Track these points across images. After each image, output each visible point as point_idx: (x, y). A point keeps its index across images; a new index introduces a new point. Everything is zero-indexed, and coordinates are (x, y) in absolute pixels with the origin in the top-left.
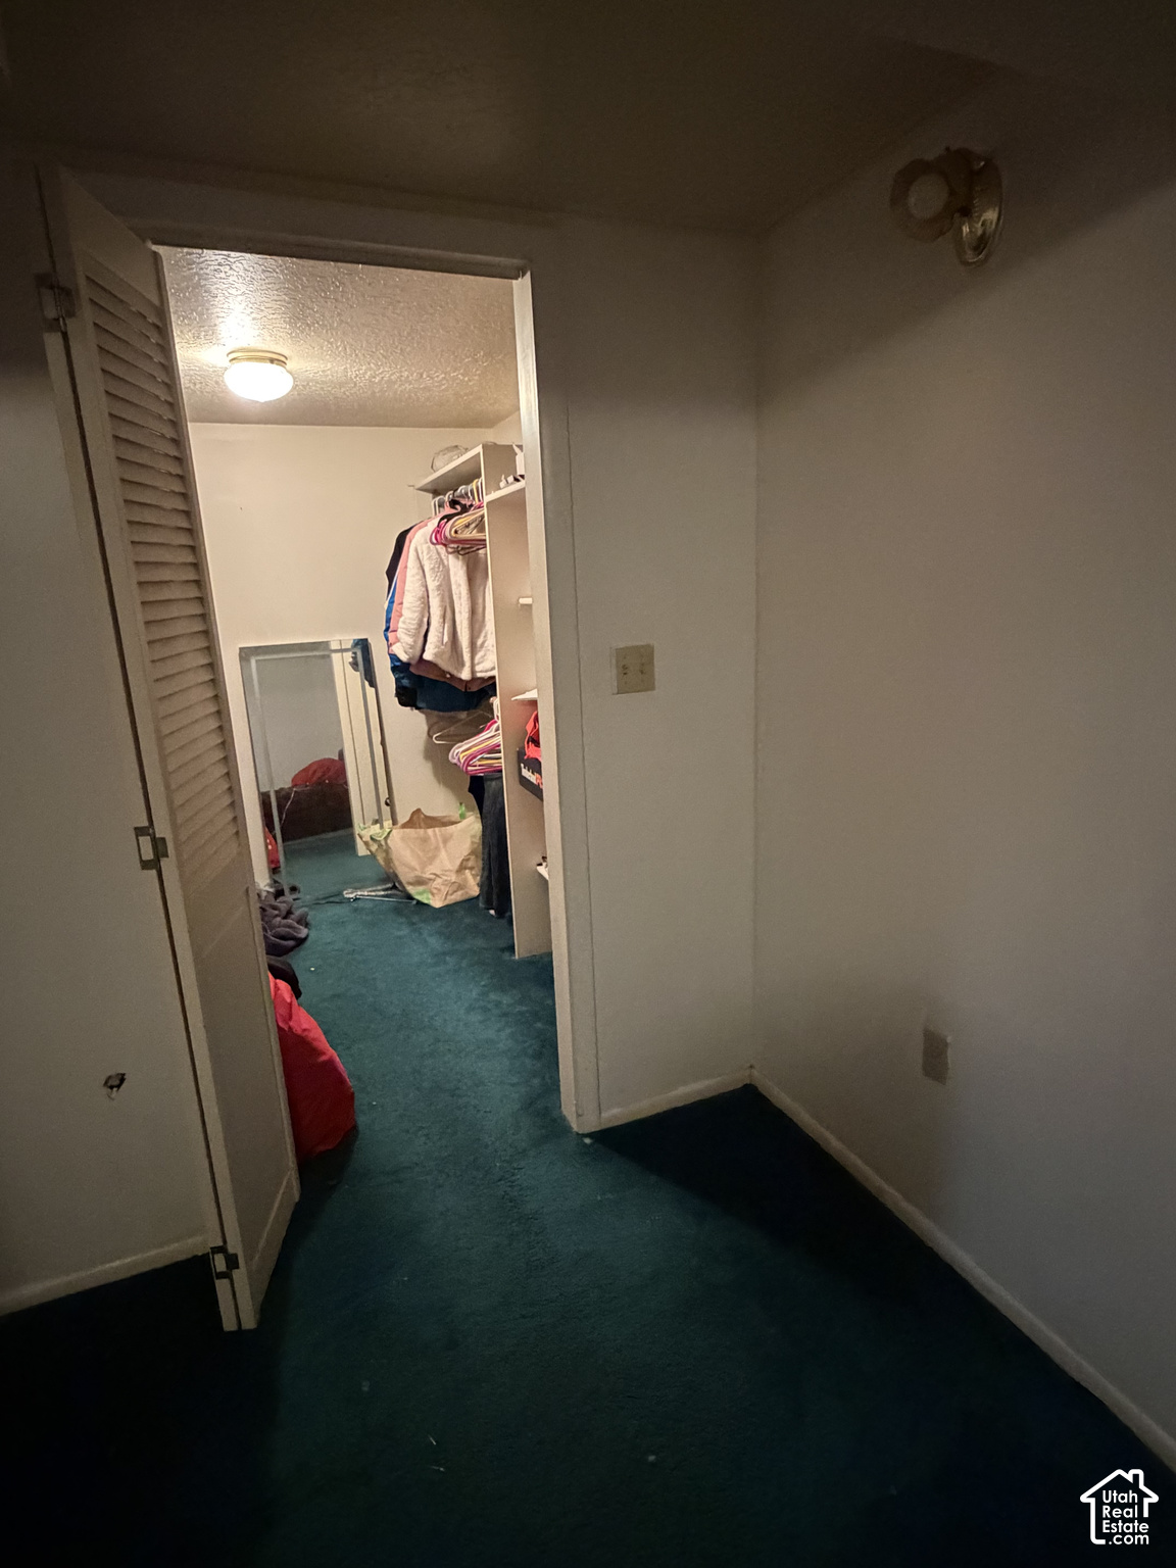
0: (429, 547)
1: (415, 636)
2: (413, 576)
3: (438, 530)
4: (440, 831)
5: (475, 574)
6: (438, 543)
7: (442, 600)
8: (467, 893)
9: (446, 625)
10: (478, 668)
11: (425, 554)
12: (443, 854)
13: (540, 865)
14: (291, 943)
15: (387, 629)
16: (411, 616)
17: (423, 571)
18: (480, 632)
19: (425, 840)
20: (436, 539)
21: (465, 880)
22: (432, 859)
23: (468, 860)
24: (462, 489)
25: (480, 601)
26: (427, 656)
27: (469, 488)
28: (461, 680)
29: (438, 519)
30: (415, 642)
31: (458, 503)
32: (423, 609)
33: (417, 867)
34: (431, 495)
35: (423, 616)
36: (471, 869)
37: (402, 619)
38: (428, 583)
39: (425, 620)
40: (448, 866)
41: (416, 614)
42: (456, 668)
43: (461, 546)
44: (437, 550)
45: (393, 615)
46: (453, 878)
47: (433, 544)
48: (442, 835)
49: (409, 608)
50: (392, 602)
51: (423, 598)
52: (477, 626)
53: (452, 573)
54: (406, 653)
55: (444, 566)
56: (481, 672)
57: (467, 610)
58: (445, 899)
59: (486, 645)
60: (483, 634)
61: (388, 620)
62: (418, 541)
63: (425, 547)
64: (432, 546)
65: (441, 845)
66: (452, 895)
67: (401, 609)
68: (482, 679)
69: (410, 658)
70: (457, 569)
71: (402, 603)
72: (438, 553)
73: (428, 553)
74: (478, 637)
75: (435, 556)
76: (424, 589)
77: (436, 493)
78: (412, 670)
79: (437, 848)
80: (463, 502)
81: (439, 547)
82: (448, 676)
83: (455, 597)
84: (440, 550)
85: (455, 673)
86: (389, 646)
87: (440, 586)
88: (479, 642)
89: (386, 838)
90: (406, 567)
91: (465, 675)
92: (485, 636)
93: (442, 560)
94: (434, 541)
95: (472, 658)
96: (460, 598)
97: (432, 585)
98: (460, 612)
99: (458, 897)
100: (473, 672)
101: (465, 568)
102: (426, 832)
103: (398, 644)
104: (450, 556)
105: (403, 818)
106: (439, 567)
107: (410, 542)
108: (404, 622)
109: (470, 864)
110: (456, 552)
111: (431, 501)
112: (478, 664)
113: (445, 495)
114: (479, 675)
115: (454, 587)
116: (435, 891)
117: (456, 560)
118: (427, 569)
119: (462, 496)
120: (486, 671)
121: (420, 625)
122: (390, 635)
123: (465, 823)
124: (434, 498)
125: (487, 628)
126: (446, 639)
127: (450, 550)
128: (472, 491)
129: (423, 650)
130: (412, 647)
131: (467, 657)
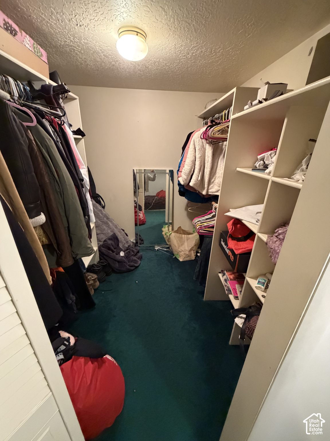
0: (199, 140)
1: (188, 176)
2: (191, 151)
3: (205, 133)
4: (186, 236)
5: (217, 152)
6: (204, 138)
7: (201, 163)
8: (191, 258)
9: (200, 173)
10: (210, 191)
11: (197, 142)
12: (186, 244)
13: (220, 273)
14: (132, 268)
15: (178, 170)
16: (187, 168)
17: (195, 150)
18: (213, 176)
19: (182, 238)
20: (203, 136)
21: (191, 254)
22: (182, 245)
23: (193, 247)
24: (217, 116)
25: (216, 164)
26: (191, 184)
27: (221, 114)
28: (202, 194)
29: (206, 127)
30: (187, 178)
31: (214, 121)
32: (193, 165)
33: (177, 247)
34: (203, 120)
35: (192, 169)
36: (194, 250)
37: (184, 168)
38: (196, 155)
39: (193, 170)
40: (187, 249)
41: (190, 167)
42: (201, 190)
43: (213, 140)
44: (202, 141)
45: (182, 165)
46: (187, 253)
47: (201, 138)
48: (187, 237)
49: (187, 165)
50: (182, 160)
51: (193, 161)
52: (213, 174)
53: (206, 151)
54: (183, 182)
55: (204, 148)
56: (210, 192)
57: (210, 167)
58: (184, 259)
59: (215, 182)
60: (214, 178)
61: (179, 167)
62: (196, 137)
63: (197, 140)
64: (201, 139)
65: (186, 241)
66: (186, 258)
67: (185, 163)
68: (210, 195)
69: (185, 184)
70: (209, 150)
71: (185, 162)
72: (203, 143)
73: (198, 142)
74: (212, 178)
75: (201, 144)
76: (194, 157)
77: (204, 119)
78: (185, 187)
79: (184, 241)
80: (216, 121)
81: (203, 140)
82: (197, 192)
83: (206, 162)
84: (203, 141)
85: (200, 191)
86: (178, 177)
87: (201, 156)
88: (212, 180)
89: (170, 235)
90: (189, 147)
91: (204, 193)
92: (215, 179)
93: (203, 145)
94: (202, 137)
95: (208, 187)
96: (208, 162)
97: (198, 156)
98: (207, 168)
99: (188, 259)
100: (207, 192)
101: (213, 150)
102: (182, 236)
103: (181, 177)
104: (207, 144)
105: (176, 229)
106: (202, 149)
107: (192, 137)
108: (184, 170)
109: (194, 249)
110: (210, 143)
111: (202, 122)
112: (210, 189)
113: (208, 119)
114: (210, 193)
115: (206, 157)
116: (181, 256)
117: (209, 146)
118: (197, 149)
119: (216, 119)
120: (213, 192)
121: (190, 172)
122: (179, 173)
123: (194, 234)
124: (203, 121)
125: (216, 175)
126: (199, 179)
127: (208, 142)
128: (222, 116)
129: (190, 181)
130: (186, 180)
131: (206, 186)
